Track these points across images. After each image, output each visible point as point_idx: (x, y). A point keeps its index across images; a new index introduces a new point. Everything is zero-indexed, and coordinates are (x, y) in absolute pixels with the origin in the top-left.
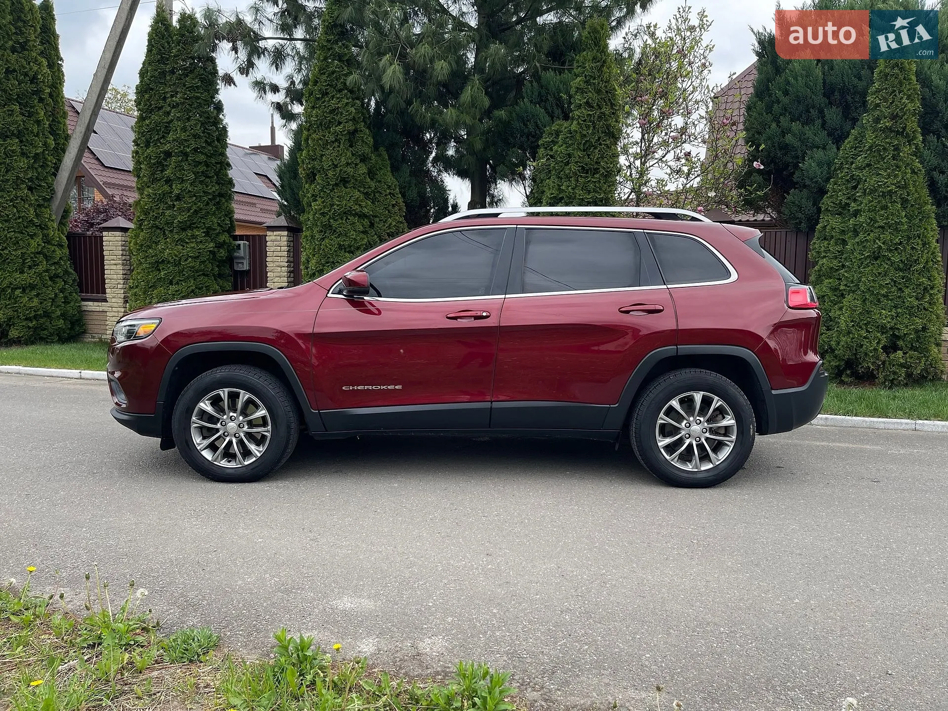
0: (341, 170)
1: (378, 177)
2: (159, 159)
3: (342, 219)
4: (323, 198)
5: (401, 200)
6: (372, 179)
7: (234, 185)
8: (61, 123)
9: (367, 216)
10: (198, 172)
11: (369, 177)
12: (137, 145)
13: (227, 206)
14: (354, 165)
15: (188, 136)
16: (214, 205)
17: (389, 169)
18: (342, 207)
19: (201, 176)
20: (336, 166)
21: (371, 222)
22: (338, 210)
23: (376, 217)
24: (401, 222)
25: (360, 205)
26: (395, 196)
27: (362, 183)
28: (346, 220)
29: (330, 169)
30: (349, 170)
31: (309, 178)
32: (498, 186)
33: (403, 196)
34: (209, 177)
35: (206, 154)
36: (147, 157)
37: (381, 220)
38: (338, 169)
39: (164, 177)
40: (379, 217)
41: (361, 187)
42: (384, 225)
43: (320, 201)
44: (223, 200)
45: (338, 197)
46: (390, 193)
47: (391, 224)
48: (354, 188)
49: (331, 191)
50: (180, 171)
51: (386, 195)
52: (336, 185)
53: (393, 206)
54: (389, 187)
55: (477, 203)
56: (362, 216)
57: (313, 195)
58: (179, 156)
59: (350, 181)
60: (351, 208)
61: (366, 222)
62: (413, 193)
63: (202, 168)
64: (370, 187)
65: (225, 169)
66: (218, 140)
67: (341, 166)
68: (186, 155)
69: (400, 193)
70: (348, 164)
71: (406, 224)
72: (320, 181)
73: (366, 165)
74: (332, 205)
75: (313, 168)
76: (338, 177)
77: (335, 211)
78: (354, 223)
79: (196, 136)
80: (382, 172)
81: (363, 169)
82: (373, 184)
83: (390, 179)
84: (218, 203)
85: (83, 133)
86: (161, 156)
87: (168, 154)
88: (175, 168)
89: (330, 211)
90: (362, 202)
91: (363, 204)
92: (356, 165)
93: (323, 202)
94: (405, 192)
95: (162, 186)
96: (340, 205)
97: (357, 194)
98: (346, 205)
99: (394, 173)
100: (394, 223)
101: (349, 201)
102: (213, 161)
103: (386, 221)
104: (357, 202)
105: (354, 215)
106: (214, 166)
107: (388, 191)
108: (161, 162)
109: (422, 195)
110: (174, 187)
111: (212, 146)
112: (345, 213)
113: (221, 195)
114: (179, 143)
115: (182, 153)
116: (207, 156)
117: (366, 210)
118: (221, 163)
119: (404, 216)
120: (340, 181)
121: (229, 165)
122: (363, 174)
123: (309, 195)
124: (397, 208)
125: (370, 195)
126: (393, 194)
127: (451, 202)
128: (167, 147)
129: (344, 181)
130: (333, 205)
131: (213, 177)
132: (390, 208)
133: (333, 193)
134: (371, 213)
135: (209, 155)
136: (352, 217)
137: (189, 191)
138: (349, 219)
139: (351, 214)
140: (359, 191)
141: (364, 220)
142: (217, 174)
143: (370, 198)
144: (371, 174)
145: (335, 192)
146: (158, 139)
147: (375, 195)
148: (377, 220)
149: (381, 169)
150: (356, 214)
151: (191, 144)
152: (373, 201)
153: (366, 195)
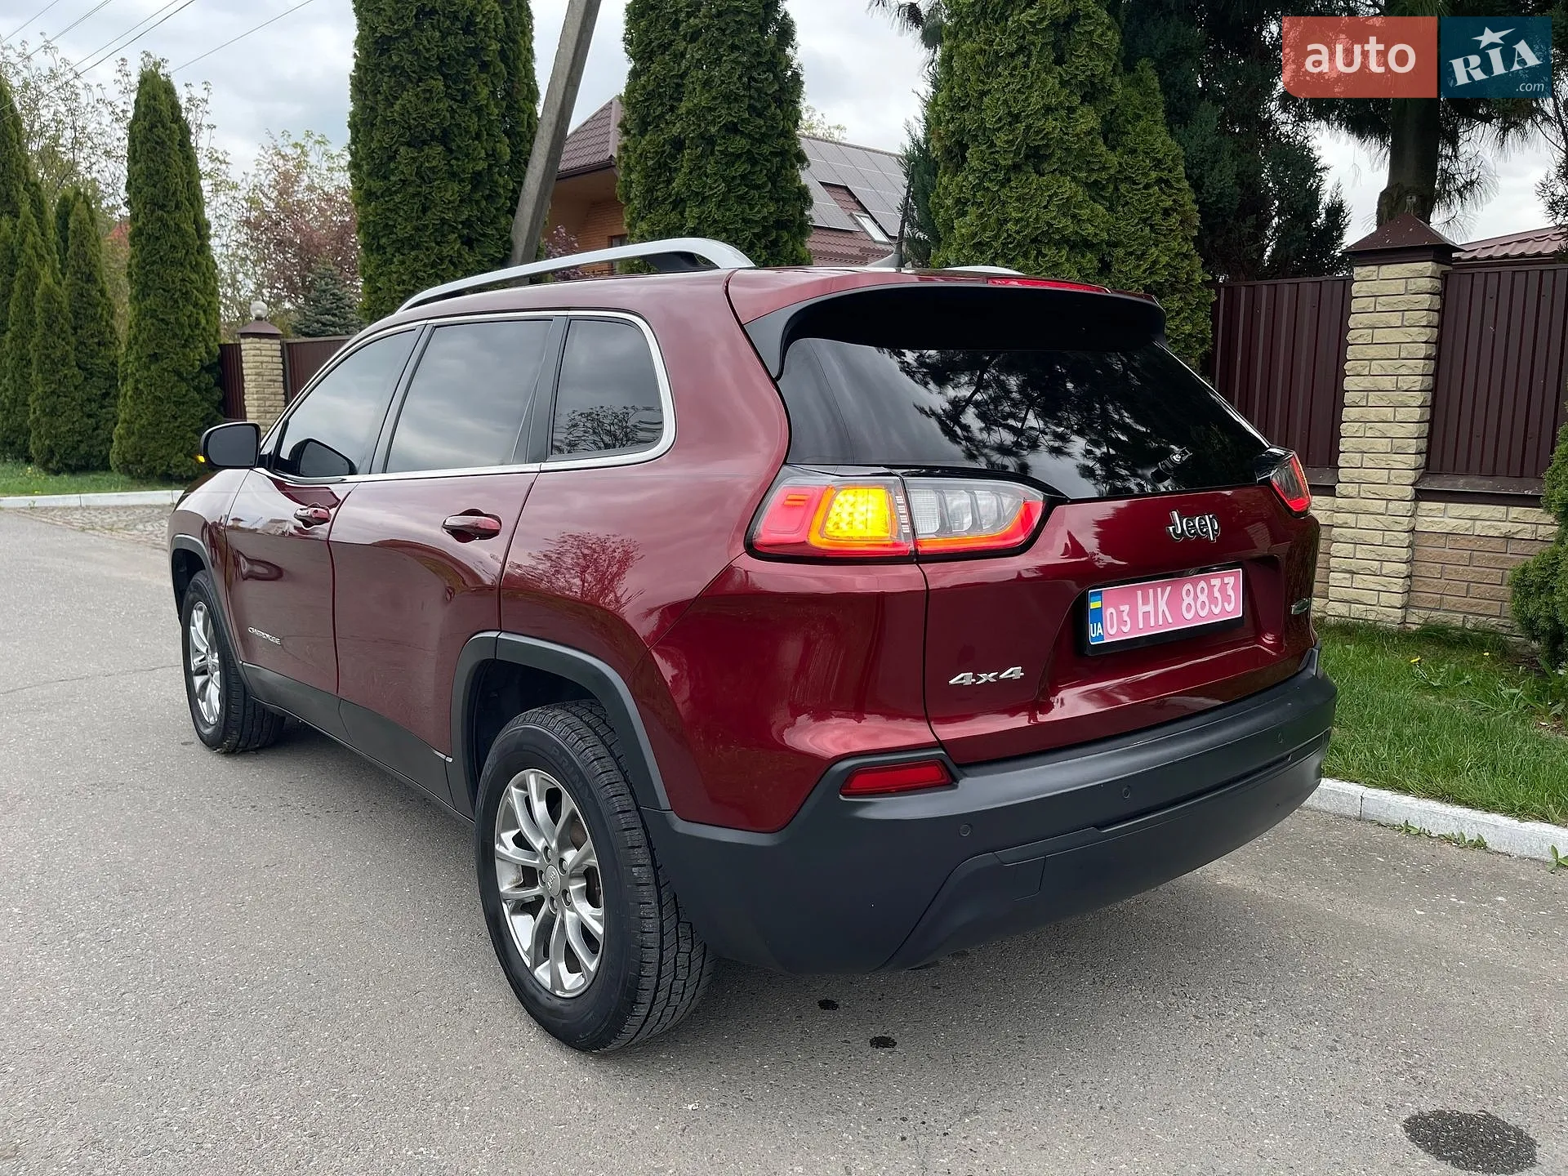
0: (1029, 127)
1: (1129, 141)
2: (662, 155)
3: (1026, 256)
4: (980, 204)
5: (1188, 198)
6: (1113, 149)
7: (811, 202)
8: (523, 112)
9: (1093, 245)
10: (734, 178)
11: (1105, 143)
12: (627, 132)
13: (794, 250)
14: (1064, 113)
15: (714, 98)
16: (766, 247)
17: (1160, 114)
18: (1028, 225)
19: (739, 185)
20: (1016, 118)
21: (1102, 261)
22: (1018, 232)
23: (1116, 245)
24: (1186, 256)
25: (1074, 216)
26: (1171, 187)
27: (1084, 159)
28: (1037, 257)
29: (1000, 129)
30: (1051, 124)
31: (952, 158)
32: (1462, 149)
33: (1197, 185)
34: (758, 187)
35: (749, 136)
36: (641, 155)
37: (1131, 254)
38: (1022, 126)
39: (670, 195)
40: (1124, 246)
41: (1080, 169)
42: (1139, 266)
43: (973, 212)
44: (785, 236)
45: (1018, 200)
46: (1159, 181)
47: (1155, 263)
48: (1061, 172)
49: (1003, 185)
50: (700, 177)
51: (1147, 187)
52: (1016, 167)
53: (1167, 213)
54: (1158, 164)
55: (1407, 193)
56: (1081, 245)
57: (958, 201)
58: (697, 147)
59: (1052, 154)
60: (1050, 225)
61: (1090, 261)
62: (1224, 177)
63: (742, 168)
64: (1104, 168)
65: (793, 166)
66: (779, 102)
67: (1028, 116)
68: (711, 141)
69: (1188, 177)
70: (1048, 110)
71: (1198, 261)
72: (975, 164)
73: (1097, 111)
74: (1002, 222)
75: (962, 130)
76: (1019, 148)
77: (1009, 236)
78: (1056, 265)
79: (730, 98)
80: (1142, 124)
81: (1088, 119)
82: (1113, 159)
83: (1163, 141)
84: (775, 243)
85: (553, 126)
86: (664, 152)
87: (678, 144)
88: (691, 173)
89: (996, 237)
90: (1081, 208)
91: (1085, 213)
92: (1071, 110)
93: (981, 216)
94: (1201, 177)
95: (666, 214)
96: (1021, 219)
97: (1068, 187)
98: (1037, 219)
99: (1176, 127)
100: (1164, 260)
101: (1045, 207)
102: (766, 149)
103: (1143, 254)
104: (1066, 207)
105: (1058, 245)
106: (767, 160)
107: (1154, 175)
108: (666, 164)
109: (1248, 182)
110: (686, 214)
111: (765, 119)
112: (1034, 241)
113: (780, 225)
114: (698, 118)
115: (703, 138)
116: (754, 139)
117: (1091, 230)
118: (782, 153)
119: (1194, 239)
120: (1027, 157)
121: (801, 158)
122: (1088, 133)
123: (949, 202)
124: (1175, 218)
125: (1104, 188)
126: (1167, 182)
127: (1326, 199)
128: (676, 130)
129: (1036, 157)
130: (1006, 221)
131: (764, 185)
132: (1158, 218)
133: (1006, 191)
134: (1106, 237)
135: (757, 136)
136: (1054, 251)
137: (715, 221)
138: (1045, 256)
139: (1051, 242)
140: (1074, 179)
141: (1083, 256)
142: (773, 178)
143: (1104, 198)
144: (1111, 132)
145: (1011, 188)
146: (662, 115)
147: (1116, 189)
148: (1120, 252)
149: (1138, 117)
150: (1065, 240)
151: (720, 117)
152: (1112, 205)
153: (1095, 188)
